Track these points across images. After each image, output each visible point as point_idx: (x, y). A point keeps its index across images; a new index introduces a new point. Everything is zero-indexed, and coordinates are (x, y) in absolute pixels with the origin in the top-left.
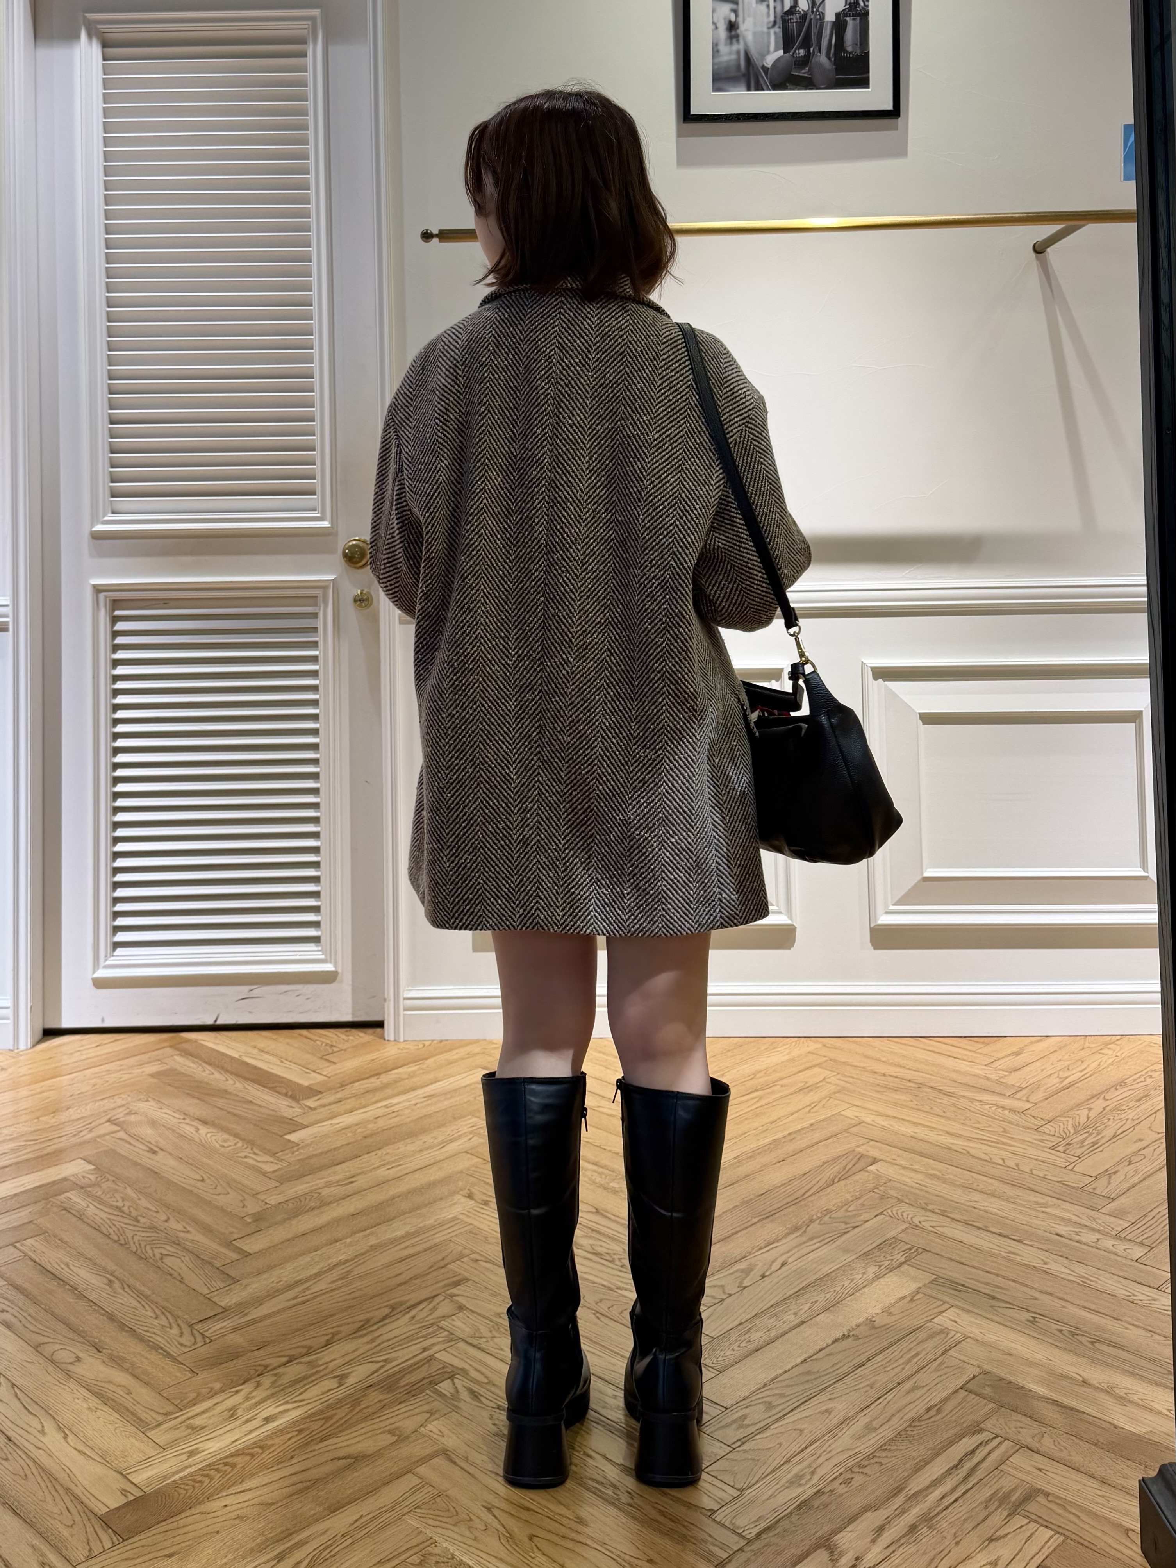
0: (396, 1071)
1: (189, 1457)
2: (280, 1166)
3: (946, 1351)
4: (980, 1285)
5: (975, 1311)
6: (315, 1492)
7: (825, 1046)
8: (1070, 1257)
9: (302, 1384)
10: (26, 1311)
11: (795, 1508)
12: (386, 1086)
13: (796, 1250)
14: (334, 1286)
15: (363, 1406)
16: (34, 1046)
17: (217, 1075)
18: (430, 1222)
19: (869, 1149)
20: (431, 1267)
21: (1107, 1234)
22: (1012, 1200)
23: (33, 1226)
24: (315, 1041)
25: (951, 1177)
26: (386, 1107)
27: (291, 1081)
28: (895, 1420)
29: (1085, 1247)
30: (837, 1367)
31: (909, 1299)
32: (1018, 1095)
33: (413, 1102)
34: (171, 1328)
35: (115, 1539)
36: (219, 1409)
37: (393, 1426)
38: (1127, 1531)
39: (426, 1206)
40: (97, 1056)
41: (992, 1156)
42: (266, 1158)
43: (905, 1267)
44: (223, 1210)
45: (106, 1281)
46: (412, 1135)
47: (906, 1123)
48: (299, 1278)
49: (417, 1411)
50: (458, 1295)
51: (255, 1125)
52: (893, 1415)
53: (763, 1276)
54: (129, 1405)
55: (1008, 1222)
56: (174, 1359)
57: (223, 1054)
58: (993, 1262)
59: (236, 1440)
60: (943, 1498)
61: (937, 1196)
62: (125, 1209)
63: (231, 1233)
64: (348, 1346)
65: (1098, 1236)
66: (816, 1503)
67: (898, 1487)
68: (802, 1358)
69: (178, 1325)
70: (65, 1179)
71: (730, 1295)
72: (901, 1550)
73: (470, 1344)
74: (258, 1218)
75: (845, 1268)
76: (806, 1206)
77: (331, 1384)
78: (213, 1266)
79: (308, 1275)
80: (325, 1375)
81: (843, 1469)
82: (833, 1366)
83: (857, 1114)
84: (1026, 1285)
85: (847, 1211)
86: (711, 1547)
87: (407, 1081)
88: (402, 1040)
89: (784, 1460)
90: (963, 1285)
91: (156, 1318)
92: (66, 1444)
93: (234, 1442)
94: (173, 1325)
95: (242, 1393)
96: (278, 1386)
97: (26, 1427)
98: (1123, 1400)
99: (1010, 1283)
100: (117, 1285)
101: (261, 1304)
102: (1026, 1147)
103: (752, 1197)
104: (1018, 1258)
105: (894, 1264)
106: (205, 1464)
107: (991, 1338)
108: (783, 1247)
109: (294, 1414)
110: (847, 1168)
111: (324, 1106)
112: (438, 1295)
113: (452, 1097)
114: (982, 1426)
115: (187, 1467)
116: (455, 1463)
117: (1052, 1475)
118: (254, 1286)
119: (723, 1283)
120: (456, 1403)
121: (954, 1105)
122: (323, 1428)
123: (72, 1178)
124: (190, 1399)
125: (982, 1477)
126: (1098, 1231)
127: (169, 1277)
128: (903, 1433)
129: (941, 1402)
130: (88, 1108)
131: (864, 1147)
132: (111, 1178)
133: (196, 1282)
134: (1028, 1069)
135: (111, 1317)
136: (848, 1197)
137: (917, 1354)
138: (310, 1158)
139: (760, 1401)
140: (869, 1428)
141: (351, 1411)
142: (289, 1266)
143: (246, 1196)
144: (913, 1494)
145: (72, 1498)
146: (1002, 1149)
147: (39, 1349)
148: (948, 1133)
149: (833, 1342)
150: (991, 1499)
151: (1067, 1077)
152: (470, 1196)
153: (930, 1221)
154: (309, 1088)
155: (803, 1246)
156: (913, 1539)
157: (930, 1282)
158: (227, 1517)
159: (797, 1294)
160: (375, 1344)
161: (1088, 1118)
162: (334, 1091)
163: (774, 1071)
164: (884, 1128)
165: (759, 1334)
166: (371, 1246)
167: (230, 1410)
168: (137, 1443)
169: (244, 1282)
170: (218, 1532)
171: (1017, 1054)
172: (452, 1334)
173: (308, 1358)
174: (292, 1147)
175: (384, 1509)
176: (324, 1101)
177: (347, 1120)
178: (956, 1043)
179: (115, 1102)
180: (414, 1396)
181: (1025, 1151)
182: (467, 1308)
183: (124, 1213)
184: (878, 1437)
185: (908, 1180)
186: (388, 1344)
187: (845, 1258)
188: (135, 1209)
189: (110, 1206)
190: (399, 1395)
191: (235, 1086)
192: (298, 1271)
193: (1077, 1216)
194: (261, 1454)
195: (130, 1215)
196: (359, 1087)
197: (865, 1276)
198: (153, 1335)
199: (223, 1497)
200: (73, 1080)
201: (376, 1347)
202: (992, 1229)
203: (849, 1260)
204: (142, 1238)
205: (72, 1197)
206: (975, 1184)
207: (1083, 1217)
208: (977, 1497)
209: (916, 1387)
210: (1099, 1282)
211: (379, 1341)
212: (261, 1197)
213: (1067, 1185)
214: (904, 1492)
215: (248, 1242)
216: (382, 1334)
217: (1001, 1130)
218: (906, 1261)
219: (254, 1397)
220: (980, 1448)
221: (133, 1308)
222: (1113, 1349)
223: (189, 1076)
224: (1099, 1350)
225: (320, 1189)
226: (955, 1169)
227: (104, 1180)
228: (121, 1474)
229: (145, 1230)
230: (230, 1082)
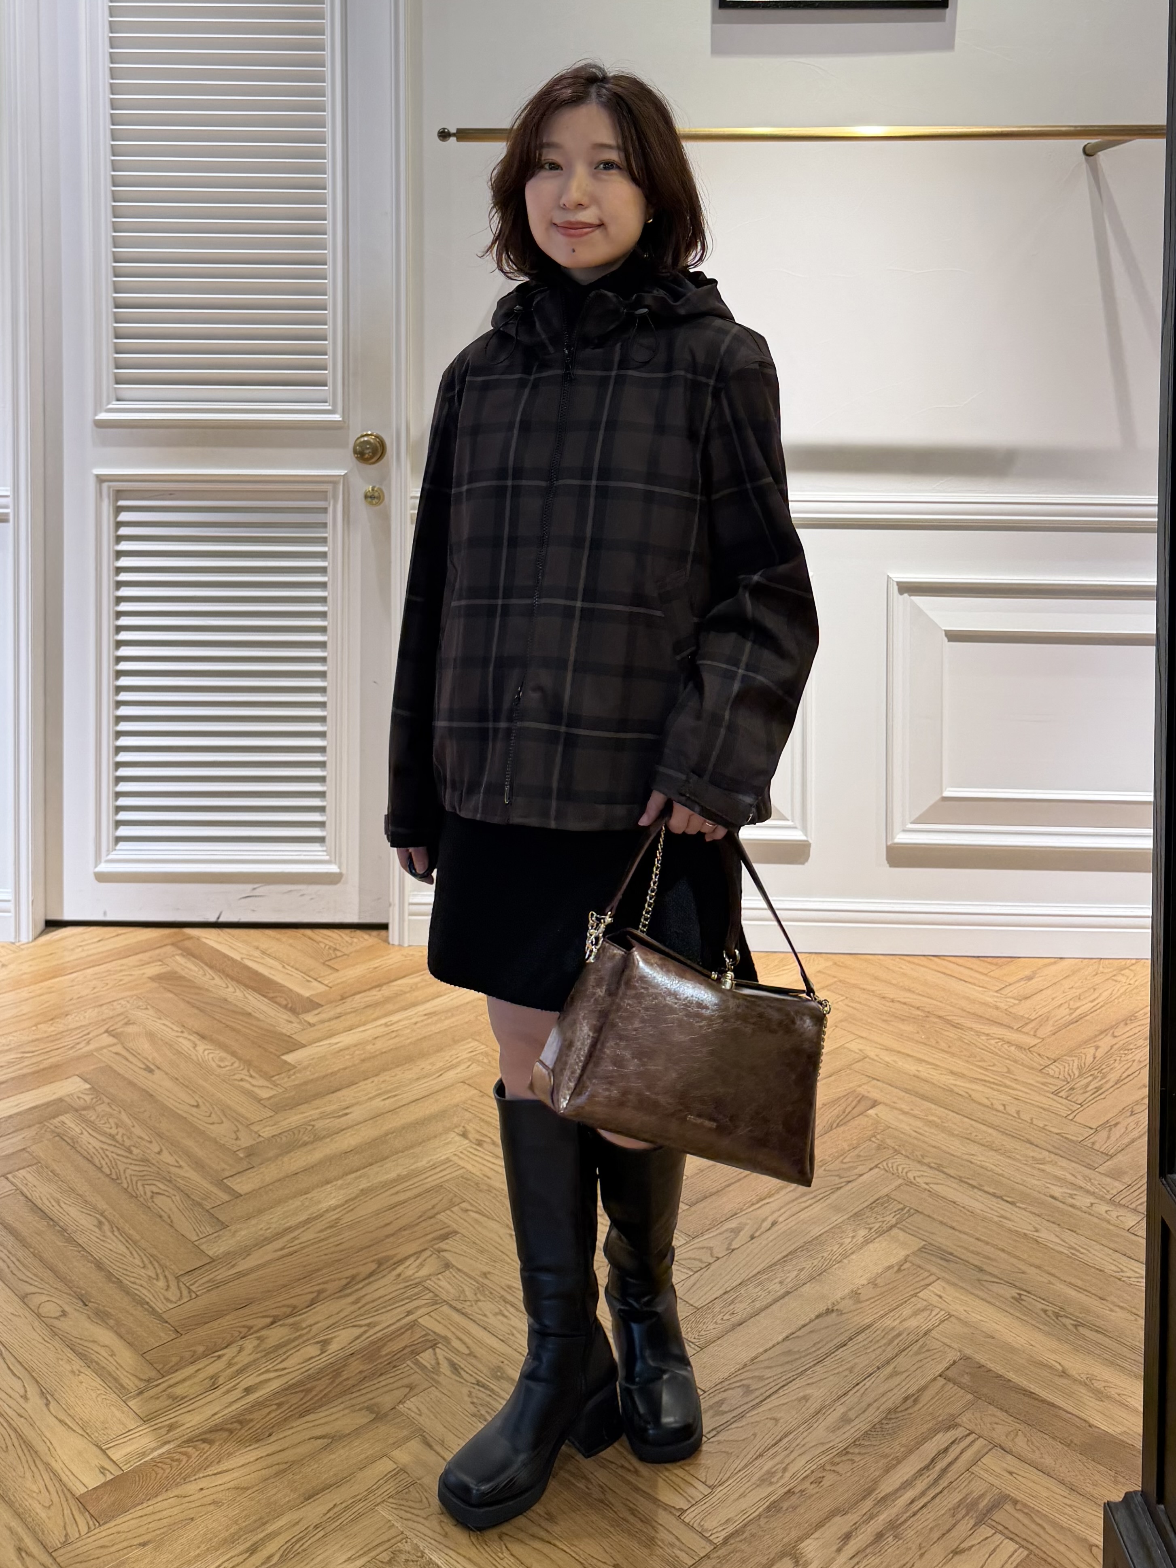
0: (399, 982)
1: (169, 1431)
2: (275, 1092)
3: (929, 1330)
4: (969, 1254)
5: (961, 1284)
6: (291, 1476)
7: (835, 964)
8: (1062, 1224)
9: (284, 1349)
10: (13, 1255)
11: (764, 1510)
12: (387, 1000)
13: (788, 1207)
14: (322, 1235)
15: (344, 1377)
16: (35, 938)
17: (218, 981)
18: (423, 1163)
19: (870, 1089)
20: (420, 1217)
21: (1102, 1198)
22: (1009, 1154)
23: (26, 1155)
24: (318, 942)
25: (950, 1125)
26: (386, 1025)
27: (291, 990)
28: (871, 1410)
29: (1079, 1213)
30: (820, 1345)
31: (896, 1268)
32: (1026, 1029)
33: (414, 1020)
34: (157, 1280)
35: (91, 1523)
36: (202, 1375)
37: (372, 1402)
38: (1091, 1546)
39: (420, 1144)
40: (99, 953)
41: (994, 1102)
42: (262, 1082)
43: (895, 1231)
44: (216, 1142)
45: (96, 1223)
46: (410, 1059)
47: (909, 1059)
48: (288, 1224)
49: (395, 1385)
50: (446, 1251)
51: (253, 1042)
52: (869, 1405)
53: (752, 1238)
54: (111, 1368)
55: (1005, 1181)
56: (159, 1317)
57: (225, 956)
58: (984, 1227)
59: (215, 1414)
60: (912, 1502)
61: (934, 1147)
62: (119, 1137)
63: (223, 1170)
64: (333, 1307)
65: (1092, 1200)
66: (785, 1505)
67: (868, 1489)
68: (784, 1335)
69: (165, 1277)
70: (61, 1100)
71: (718, 1258)
72: (865, 1562)
73: (455, 1308)
74: (251, 1152)
75: (835, 1231)
77: (312, 1350)
78: (203, 1208)
79: (297, 1221)
80: (308, 1340)
81: (815, 1467)
82: (814, 1344)
83: (861, 1047)
84: (1014, 1256)
85: (842, 1162)
86: (678, 1552)
87: (408, 995)
88: (406, 945)
89: (758, 1453)
90: (951, 1254)
91: (144, 1267)
92: (47, 1413)
93: (213, 1415)
94: (161, 1277)
95: (224, 1359)
96: (260, 1352)
97: (10, 1391)
98: (1100, 1395)
99: (999, 1252)
100: (106, 1227)
101: (249, 1255)
102: (1030, 1092)
104: (1009, 1224)
105: (885, 1227)
106: (184, 1439)
107: (975, 1317)
108: (773, 1204)
109: (275, 1385)
110: (847, 1112)
111: (323, 1022)
112: (426, 1249)
113: (453, 1015)
114: (957, 1420)
115: (165, 1444)
116: (430, 1447)
117: (1022, 1480)
118: (243, 1233)
119: (711, 1245)
120: (436, 1377)
121: (960, 1039)
122: (304, 1401)
123: (67, 1099)
124: (173, 1363)
125: (952, 1479)
126: (1093, 1194)
127: (158, 1220)
128: (877, 1426)
129: (919, 1391)
130: (87, 1015)
131: (865, 1087)
132: (105, 1099)
133: (184, 1226)
134: (1039, 997)
135: (99, 1266)
136: (845, 1146)
137: (899, 1335)
138: (306, 1083)
139: (738, 1384)
140: (845, 1420)
141: (331, 1383)
142: (279, 1211)
143: (240, 1126)
144: (883, 1498)
145: (52, 1475)
146: (1006, 1094)
147: (25, 1300)
148: (952, 1073)
149: (818, 1317)
150: (959, 1506)
151: (1077, 1008)
152: (464, 1135)
153: (924, 1177)
154: (309, 1000)
155: (795, 1203)
156: (877, 1550)
157: (919, 1250)
158: (202, 1501)
159: (785, 1259)
160: (360, 1305)
161: (1095, 1058)
162: (334, 1004)
164: (887, 1064)
165: (744, 1305)
166: (362, 1190)
167: (212, 1378)
168: (118, 1414)
169: (233, 1228)
170: (192, 1519)
171: (1029, 978)
172: (437, 1296)
173: (291, 1320)
174: (289, 1070)
175: (358, 1497)
176: (324, 1016)
177: (346, 1039)
178: (969, 964)
179: (114, 1009)
180: (394, 1367)
181: (1028, 1096)
182: (454, 1266)
183: (117, 1142)
184: (853, 1430)
185: (907, 1128)
186: (372, 1305)
187: (835, 1218)
188: (129, 1138)
189: (104, 1134)
190: (380, 1366)
191: (235, 994)
192: (287, 1217)
193: (1073, 1175)
194: (240, 1429)
195: (123, 1145)
196: (359, 1000)
197: (854, 1240)
198: (140, 1288)
199: (199, 1478)
200: (73, 981)
201: (360, 1308)
202: (986, 1188)
203: (840, 1220)
204: (133, 1173)
205: (66, 1121)
206: (974, 1134)
207: (1079, 1177)
208: (945, 1503)
209: (895, 1373)
210: (1090, 1255)
211: (363, 1302)
212: (255, 1128)
213: (1066, 1138)
214: (873, 1496)
215: (239, 1180)
216: (366, 1295)
217: (1005, 1070)
218: (897, 1224)
219: (236, 1363)
220: (954, 1446)
221: (121, 1255)
222: (1095, 1334)
223: (189, 980)
224: (1084, 1337)
225: (314, 1120)
226: (955, 1115)
227: (100, 1102)
228: (101, 1449)
229: (137, 1163)
230: (231, 989)
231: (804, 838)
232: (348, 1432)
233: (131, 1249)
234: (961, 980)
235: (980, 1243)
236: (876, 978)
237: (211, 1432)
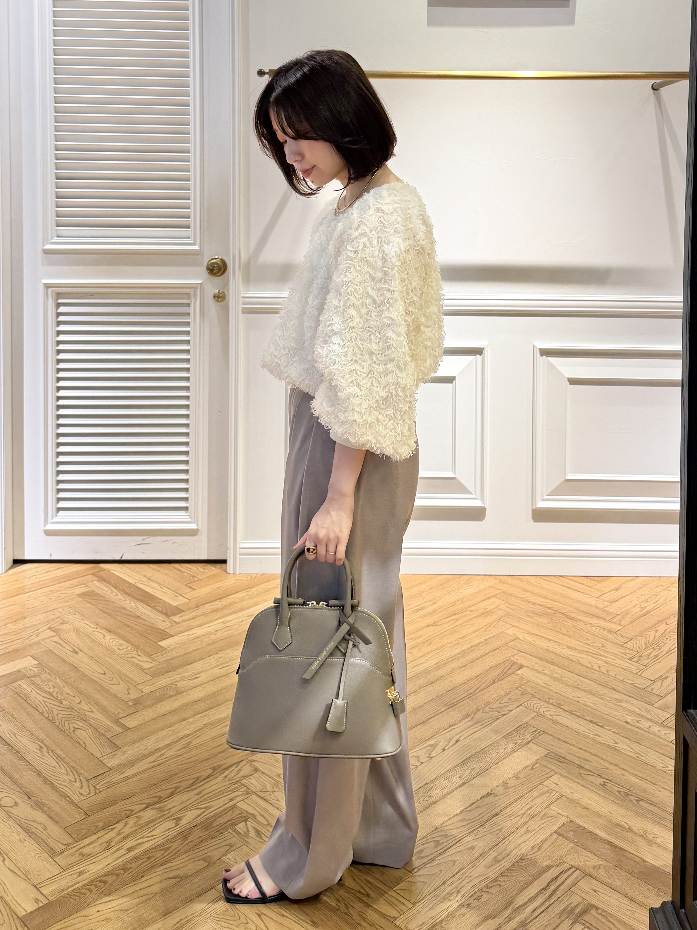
0: (232, 596)
1: (79, 876)
2: (153, 665)
3: (549, 805)
4: (575, 758)
5: (570, 777)
6: (154, 902)
8: (632, 739)
9: (153, 824)
12: (225, 607)
13: (466, 731)
14: (179, 753)
15: (189, 841)
16: (7, 571)
17: (120, 596)
19: (519, 658)
21: (655, 723)
22: (601, 697)
24: (183, 573)
25: (566, 679)
26: (223, 622)
27: (165, 602)
28: (512, 855)
29: (642, 732)
30: (482, 816)
31: (530, 767)
32: (614, 620)
33: (241, 620)
34: (75, 782)
36: (101, 841)
37: (207, 855)
40: (46, 580)
41: (593, 664)
42: (145, 658)
43: (531, 744)
44: (115, 696)
45: (38, 747)
47: (543, 639)
48: (158, 746)
49: (220, 845)
50: (255, 761)
51: (140, 634)
52: (511, 851)
53: (444, 750)
54: (45, 837)
55: (597, 713)
56: (76, 805)
57: (125, 581)
58: (585, 741)
59: (109, 864)
60: (535, 910)
61: (556, 693)
62: (54, 694)
63: (119, 713)
64: (184, 797)
65: (650, 724)
66: (458, 914)
67: (508, 903)
68: (461, 809)
69: (80, 780)
70: (19, 671)
71: (422, 763)
73: (259, 796)
74: (137, 702)
75: (494, 745)
76: (475, 699)
77: (171, 824)
78: (106, 737)
79: (164, 745)
80: (168, 817)
81: (477, 889)
82: (479, 815)
83: (514, 632)
84: (602, 759)
85: (500, 703)
87: (238, 604)
88: (238, 573)
89: (442, 882)
90: (564, 758)
91: (67, 775)
92: (3, 866)
93: (107, 865)
94: (77, 780)
95: (116, 830)
96: (138, 826)
98: (651, 843)
99: (594, 757)
100: (45, 750)
101: (133, 766)
102: (614, 658)
103: (444, 692)
104: (600, 739)
105: (525, 742)
106: (88, 880)
107: (576, 796)
108: (457, 729)
109: (147, 846)
110: (504, 672)
111: (185, 621)
112: (243, 760)
114: (564, 860)
115: (77, 883)
117: (602, 895)
118: (129, 752)
119: (418, 755)
120: (246, 839)
121: (575, 627)
122: (164, 855)
123: (23, 670)
124: (83, 834)
125: (559, 896)
126: (651, 720)
127: (77, 745)
128: (516, 864)
129: (541, 842)
130: (37, 618)
131: (515, 657)
132: (47, 670)
133: (94, 749)
134: (623, 600)
135: (39, 774)
136: (502, 693)
137: (531, 808)
138: (172, 659)
139: (432, 840)
140: (496, 860)
141: (181, 844)
142: (153, 738)
143: (131, 686)
144: (517, 907)
145: (5, 904)
146: (601, 660)
148: (568, 647)
149: (481, 798)
150: (563, 912)
151: (645, 607)
153: (549, 711)
154: (177, 608)
155: (470, 729)
157: (545, 756)
158: (99, 919)
159: (463, 763)
160: (201, 795)
161: (655, 637)
162: (191, 610)
163: (467, 600)
164: (530, 643)
165: (438, 791)
166: (205, 725)
167: (107, 842)
168: (48, 866)
169: (123, 749)
171: (617, 589)
172: (249, 789)
173: (157, 806)
174: (163, 651)
175: (196, 914)
176: (185, 618)
177: (199, 631)
178: (580, 581)
179: (54, 615)
180: (221, 833)
181: (613, 661)
182: (260, 770)
183: (53, 697)
184: (500, 867)
185: (540, 681)
186: (208, 795)
187: (495, 737)
188: (61, 694)
189: (45, 692)
190: (212, 833)
191: (130, 604)
192: (158, 742)
193: (640, 709)
194: (124, 874)
195: (57, 699)
196: (208, 607)
197: (506, 750)
198: (64, 787)
199: (97, 905)
200: (29, 597)
201: (201, 798)
202: (587, 718)
203: (498, 738)
204: (63, 716)
205: (22, 684)
206: (581, 685)
207: (643, 710)
208: (556, 909)
209: (528, 831)
210: (647, 757)
211: (203, 794)
212: (140, 687)
213: (636, 686)
214: (511, 907)
215: (128, 720)
216: (205, 789)
217: (601, 645)
218: (532, 740)
219: (123, 833)
220: (561, 875)
221: (53, 767)
222: (649, 805)
223: (103, 596)
224: (641, 806)
225: (177, 682)
226: (569, 673)
227: (43, 672)
228: (36, 888)
229: (66, 710)
230: (128, 602)
231: (482, 505)
232: (190, 874)
233: (60, 763)
234: (576, 590)
235: (581, 751)
236: (525, 590)
237: (105, 876)
